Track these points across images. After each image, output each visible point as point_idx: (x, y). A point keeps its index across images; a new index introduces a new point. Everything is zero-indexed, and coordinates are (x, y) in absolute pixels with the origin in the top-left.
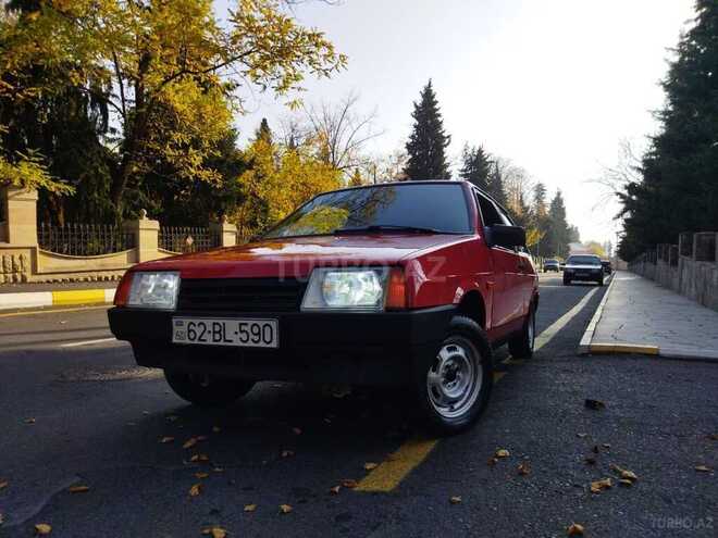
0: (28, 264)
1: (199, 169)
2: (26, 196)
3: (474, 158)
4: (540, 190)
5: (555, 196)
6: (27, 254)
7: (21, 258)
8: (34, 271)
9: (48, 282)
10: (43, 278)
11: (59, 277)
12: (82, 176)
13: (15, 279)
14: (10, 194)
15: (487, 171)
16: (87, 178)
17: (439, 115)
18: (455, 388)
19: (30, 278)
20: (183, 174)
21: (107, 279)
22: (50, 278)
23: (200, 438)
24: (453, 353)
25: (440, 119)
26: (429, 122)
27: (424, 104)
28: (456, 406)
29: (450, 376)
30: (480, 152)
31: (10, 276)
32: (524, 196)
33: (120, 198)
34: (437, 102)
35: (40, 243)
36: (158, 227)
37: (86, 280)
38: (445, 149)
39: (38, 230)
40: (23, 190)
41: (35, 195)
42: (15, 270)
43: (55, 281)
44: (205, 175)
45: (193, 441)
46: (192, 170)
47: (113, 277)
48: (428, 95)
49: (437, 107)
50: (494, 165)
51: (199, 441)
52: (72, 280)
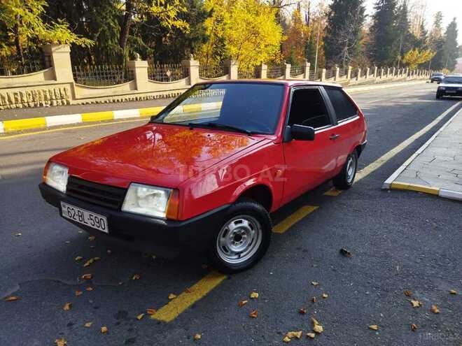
0: (69, 93)
1: (174, 19)
2: (62, 50)
4: (439, 17)
5: (452, 20)
6: (68, 87)
7: (65, 89)
8: (74, 98)
9: (83, 104)
10: (80, 102)
11: (89, 101)
12: (100, 30)
13: (63, 103)
14: (53, 49)
16: (103, 32)
18: (242, 244)
19: (72, 102)
20: (164, 24)
21: (118, 101)
22: (84, 101)
23: (96, 258)
24: (239, 225)
28: (242, 255)
29: (238, 238)
31: (60, 101)
32: (425, 23)
33: (125, 44)
35: (76, 80)
36: (147, 66)
37: (106, 102)
39: (73, 71)
40: (60, 46)
41: (68, 49)
42: (62, 98)
43: (87, 103)
44: (179, 24)
45: (91, 261)
46: (170, 21)
47: (122, 100)
51: (95, 261)
52: (97, 102)
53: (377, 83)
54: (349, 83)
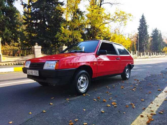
3: (155, 30)
15: (158, 33)
17: (146, 21)
24: (84, 78)
25: (146, 22)
26: (143, 23)
27: (142, 19)
29: (82, 83)
30: (156, 29)
34: (145, 18)
38: (147, 29)
48: (143, 17)
49: (145, 19)
50: (160, 31)
53: (157, 58)
54: (148, 57)
